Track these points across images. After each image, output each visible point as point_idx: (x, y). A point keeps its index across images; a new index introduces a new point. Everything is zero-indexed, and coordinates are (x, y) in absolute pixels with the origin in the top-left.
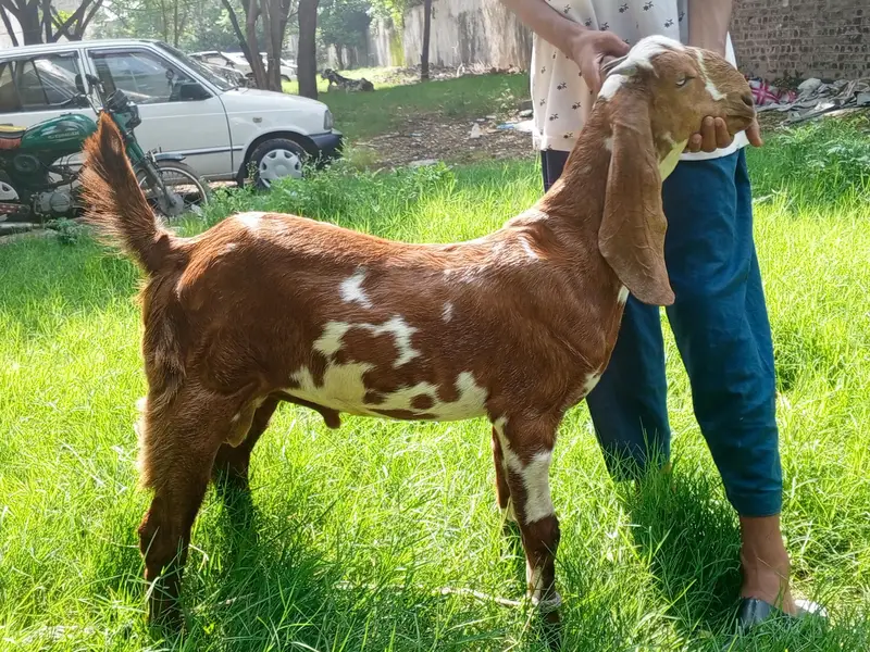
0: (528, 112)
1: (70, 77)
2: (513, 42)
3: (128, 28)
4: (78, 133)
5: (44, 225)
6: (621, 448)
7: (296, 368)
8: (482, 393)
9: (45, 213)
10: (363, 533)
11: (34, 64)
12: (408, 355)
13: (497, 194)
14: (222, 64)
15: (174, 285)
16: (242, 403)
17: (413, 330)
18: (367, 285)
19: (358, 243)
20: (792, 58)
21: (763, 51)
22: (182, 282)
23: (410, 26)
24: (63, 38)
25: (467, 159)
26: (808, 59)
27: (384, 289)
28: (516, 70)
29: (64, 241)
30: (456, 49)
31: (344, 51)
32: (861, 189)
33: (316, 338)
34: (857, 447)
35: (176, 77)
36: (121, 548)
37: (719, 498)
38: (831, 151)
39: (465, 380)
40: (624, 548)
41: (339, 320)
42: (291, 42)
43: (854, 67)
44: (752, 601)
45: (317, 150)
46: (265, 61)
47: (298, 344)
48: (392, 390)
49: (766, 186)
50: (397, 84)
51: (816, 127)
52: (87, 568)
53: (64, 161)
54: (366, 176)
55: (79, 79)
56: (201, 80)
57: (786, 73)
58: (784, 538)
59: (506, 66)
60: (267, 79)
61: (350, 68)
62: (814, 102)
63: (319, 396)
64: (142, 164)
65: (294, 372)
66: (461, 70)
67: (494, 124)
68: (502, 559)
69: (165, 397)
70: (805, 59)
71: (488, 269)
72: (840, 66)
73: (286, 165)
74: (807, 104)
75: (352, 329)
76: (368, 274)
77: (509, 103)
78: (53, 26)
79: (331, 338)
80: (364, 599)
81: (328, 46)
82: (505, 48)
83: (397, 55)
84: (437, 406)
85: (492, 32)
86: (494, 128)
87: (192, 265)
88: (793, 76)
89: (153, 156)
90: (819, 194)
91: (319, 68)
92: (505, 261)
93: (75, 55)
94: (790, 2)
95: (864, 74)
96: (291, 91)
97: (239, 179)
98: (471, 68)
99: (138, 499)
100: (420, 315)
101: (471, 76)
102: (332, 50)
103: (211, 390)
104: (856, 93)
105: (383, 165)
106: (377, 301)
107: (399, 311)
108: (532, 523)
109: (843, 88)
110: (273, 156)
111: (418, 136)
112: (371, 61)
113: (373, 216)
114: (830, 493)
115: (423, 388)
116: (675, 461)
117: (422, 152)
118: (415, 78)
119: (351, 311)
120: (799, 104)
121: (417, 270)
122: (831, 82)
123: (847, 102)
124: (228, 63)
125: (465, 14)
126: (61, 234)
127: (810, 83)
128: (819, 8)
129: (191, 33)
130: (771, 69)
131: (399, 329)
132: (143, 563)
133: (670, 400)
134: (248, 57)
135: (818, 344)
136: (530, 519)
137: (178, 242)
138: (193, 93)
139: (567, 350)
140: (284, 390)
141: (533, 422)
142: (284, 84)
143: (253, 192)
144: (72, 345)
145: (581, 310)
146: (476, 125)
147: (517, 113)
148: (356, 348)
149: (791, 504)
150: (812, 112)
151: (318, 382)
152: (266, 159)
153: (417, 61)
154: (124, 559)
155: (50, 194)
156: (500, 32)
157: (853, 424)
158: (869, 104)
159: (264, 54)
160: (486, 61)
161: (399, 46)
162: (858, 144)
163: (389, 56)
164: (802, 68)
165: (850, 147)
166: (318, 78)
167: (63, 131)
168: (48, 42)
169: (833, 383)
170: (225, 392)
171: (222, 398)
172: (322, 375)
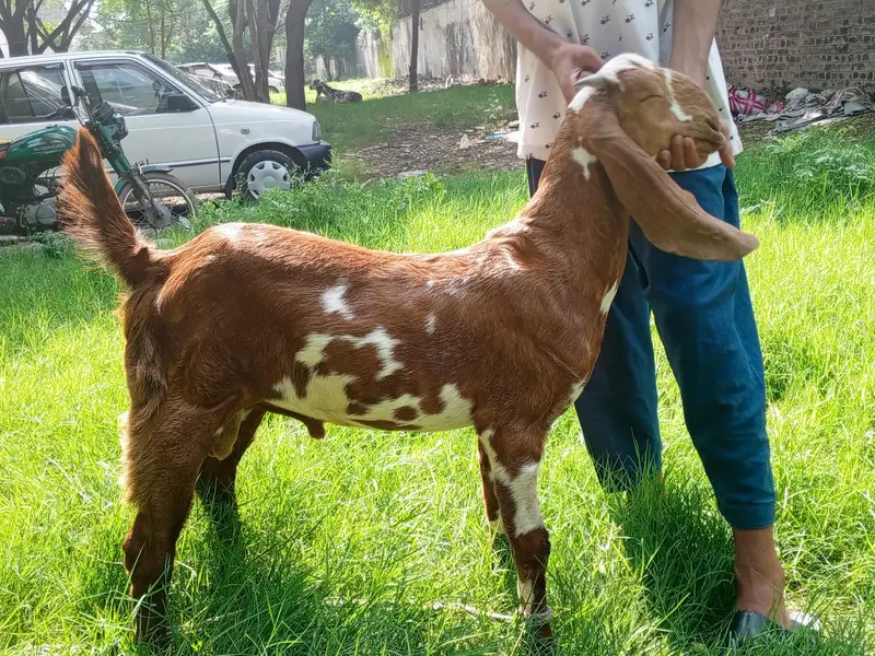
0: (515, 123)
1: (55, 89)
2: (501, 53)
3: (114, 39)
4: (63, 145)
5: (30, 237)
6: (613, 460)
7: (278, 379)
8: (467, 404)
9: (31, 226)
10: (352, 548)
11: (19, 77)
12: (390, 367)
13: (487, 204)
14: (208, 75)
15: (155, 298)
16: (225, 416)
17: (397, 342)
18: (348, 297)
19: (340, 254)
20: (780, 68)
21: (750, 61)
22: (163, 294)
23: (398, 33)
24: (49, 50)
25: (456, 170)
26: (795, 69)
27: (367, 299)
28: (505, 81)
29: (50, 254)
30: (444, 60)
31: (332, 62)
32: (849, 199)
33: (298, 350)
34: (848, 457)
35: (163, 88)
36: (108, 565)
37: (711, 509)
38: (819, 160)
39: (449, 392)
40: (616, 560)
41: (321, 331)
42: (279, 54)
43: (841, 76)
44: (746, 614)
45: (306, 162)
46: (253, 72)
47: (280, 355)
48: (375, 401)
49: (755, 195)
50: (385, 95)
51: (803, 137)
52: (73, 586)
53: (50, 173)
54: (356, 187)
55: (65, 91)
56: (188, 91)
57: (773, 82)
58: (777, 549)
59: (495, 77)
60: (255, 91)
61: (338, 80)
62: (802, 111)
63: (302, 407)
64: (129, 176)
65: (276, 383)
66: (450, 81)
67: (483, 134)
68: (494, 573)
69: (147, 410)
70: (791, 68)
71: (471, 281)
72: (826, 76)
73: (274, 176)
74: (795, 114)
75: (334, 340)
76: (350, 285)
77: (498, 114)
78: (39, 38)
79: (314, 349)
80: (355, 615)
81: (316, 57)
82: (493, 59)
83: (386, 66)
84: (421, 417)
85: (480, 43)
86: (483, 138)
87: (172, 277)
88: (781, 86)
89: (140, 168)
90: (808, 203)
91: (306, 80)
92: (488, 273)
93: (62, 67)
94: (776, 13)
95: (851, 83)
96: (279, 102)
97: (227, 190)
98: (459, 79)
99: (122, 515)
100: (404, 327)
101: (460, 87)
102: (320, 61)
103: (192, 403)
104: (843, 103)
105: (372, 176)
106: (359, 312)
107: (382, 323)
108: (521, 535)
109: (830, 98)
110: (262, 167)
111: (407, 147)
112: (359, 73)
113: (362, 228)
114: (822, 503)
115: (406, 400)
116: (667, 473)
117: (410, 163)
118: (403, 89)
119: (332, 323)
120: (787, 113)
121: (400, 280)
122: (818, 91)
123: (834, 111)
124: (215, 75)
125: (453, 25)
126: (47, 247)
127: (798, 92)
128: (806, 18)
129: (178, 45)
130: (758, 78)
131: (382, 340)
133: (661, 410)
134: (236, 68)
135: (808, 353)
136: (519, 532)
137: (158, 254)
138: (181, 104)
139: (553, 361)
140: (268, 401)
141: (521, 434)
142: (272, 95)
143: (241, 203)
144: (59, 359)
145: (565, 320)
146: (465, 135)
147: (506, 124)
148: (337, 359)
149: (784, 514)
150: (799, 122)
151: (301, 393)
152: (255, 170)
153: (406, 72)
154: (111, 576)
155: (37, 207)
156: (488, 43)
157: (844, 434)
158: (856, 113)
159: (252, 65)
160: (475, 72)
161: (388, 57)
162: (846, 153)
163: (377, 67)
164: (790, 78)
165: (837, 156)
166: (307, 89)
167: (49, 144)
168: (34, 53)
169: (824, 393)
170: (207, 406)
171: (204, 411)
172: (305, 386)
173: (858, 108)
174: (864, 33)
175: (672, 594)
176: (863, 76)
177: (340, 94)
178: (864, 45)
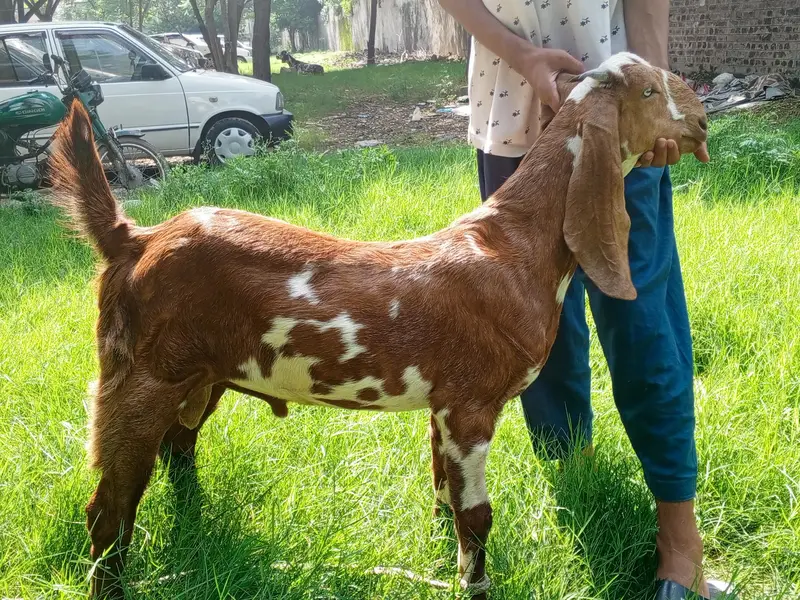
0: (465, 97)
1: (38, 55)
2: (453, 31)
3: (95, 8)
4: (43, 110)
5: (11, 195)
7: (245, 359)
8: (427, 386)
9: (12, 184)
10: (298, 517)
11: (4, 43)
12: (354, 351)
13: (436, 177)
14: (181, 44)
15: (128, 273)
16: (188, 392)
17: (360, 326)
18: (314, 282)
19: (307, 241)
20: (708, 53)
21: (681, 46)
23: (358, 12)
24: (34, 17)
25: (408, 140)
26: (722, 55)
27: (332, 286)
28: (455, 57)
29: (29, 211)
30: (400, 38)
31: (297, 35)
32: (770, 182)
33: (265, 332)
34: (767, 432)
35: (138, 58)
36: (67, 524)
37: (638, 479)
38: (743, 144)
39: (411, 375)
40: (548, 529)
41: (286, 315)
42: (247, 26)
43: (764, 63)
44: (666, 583)
45: (269, 130)
46: (222, 43)
47: (247, 338)
48: (339, 382)
49: (683, 174)
50: (345, 67)
51: (730, 121)
52: (34, 543)
53: (31, 135)
54: (312, 157)
55: (46, 57)
56: (160, 61)
57: (701, 67)
59: (446, 54)
60: (224, 61)
61: (302, 52)
62: (728, 94)
63: (267, 387)
64: (104, 140)
65: (241, 364)
66: (405, 56)
67: (434, 108)
68: (432, 539)
70: (718, 55)
71: (435, 267)
72: (750, 63)
73: (241, 142)
74: (721, 97)
75: (299, 324)
76: (316, 271)
77: (448, 89)
78: (25, 6)
79: (279, 332)
80: (299, 580)
81: (282, 29)
82: (445, 37)
83: (346, 40)
84: (383, 398)
85: (434, 22)
86: (434, 111)
87: (145, 256)
88: (709, 70)
89: (114, 132)
90: (732, 183)
91: (273, 51)
92: (452, 258)
93: (44, 35)
94: (706, 2)
95: (773, 70)
96: (247, 72)
97: (196, 153)
98: (413, 54)
99: (84, 476)
100: (367, 311)
101: (414, 62)
102: (286, 34)
103: (157, 378)
104: (765, 88)
105: (331, 143)
106: (324, 297)
107: (345, 308)
108: (467, 510)
109: (753, 83)
110: (228, 134)
111: (363, 118)
112: (322, 46)
113: (319, 197)
114: (741, 477)
115: (368, 382)
116: (598, 447)
117: (366, 132)
118: (361, 62)
119: (297, 308)
120: (713, 96)
121: (365, 267)
122: (742, 76)
123: (757, 95)
124: (188, 45)
125: (409, 4)
126: (27, 204)
127: (724, 77)
128: (733, 8)
129: (155, 16)
130: (688, 63)
131: (346, 325)
132: (89, 539)
133: (594, 382)
134: (206, 39)
135: (731, 331)
136: (465, 506)
137: (137, 230)
138: (154, 73)
139: (512, 345)
140: (231, 381)
141: (475, 413)
142: (241, 66)
143: (208, 168)
144: (31, 315)
145: (525, 305)
146: (418, 108)
147: (455, 99)
148: (303, 341)
149: (705, 485)
150: (724, 104)
151: (266, 372)
152: (221, 136)
153: (364, 47)
154: (70, 534)
155: (17, 167)
156: (440, 21)
157: (763, 410)
158: (777, 98)
159: (221, 36)
160: (428, 49)
161: (348, 32)
162: (768, 137)
163: (338, 42)
164: (716, 63)
165: (760, 140)
166: (273, 60)
167: (30, 108)
168: (20, 22)
169: (744, 369)
170: (171, 381)
171: (169, 386)
172: (270, 366)
173: (779, 93)
174: (786, 24)
175: (600, 563)
176: (784, 64)
177: (302, 65)
178: (786, 35)
